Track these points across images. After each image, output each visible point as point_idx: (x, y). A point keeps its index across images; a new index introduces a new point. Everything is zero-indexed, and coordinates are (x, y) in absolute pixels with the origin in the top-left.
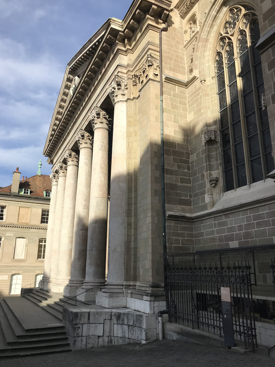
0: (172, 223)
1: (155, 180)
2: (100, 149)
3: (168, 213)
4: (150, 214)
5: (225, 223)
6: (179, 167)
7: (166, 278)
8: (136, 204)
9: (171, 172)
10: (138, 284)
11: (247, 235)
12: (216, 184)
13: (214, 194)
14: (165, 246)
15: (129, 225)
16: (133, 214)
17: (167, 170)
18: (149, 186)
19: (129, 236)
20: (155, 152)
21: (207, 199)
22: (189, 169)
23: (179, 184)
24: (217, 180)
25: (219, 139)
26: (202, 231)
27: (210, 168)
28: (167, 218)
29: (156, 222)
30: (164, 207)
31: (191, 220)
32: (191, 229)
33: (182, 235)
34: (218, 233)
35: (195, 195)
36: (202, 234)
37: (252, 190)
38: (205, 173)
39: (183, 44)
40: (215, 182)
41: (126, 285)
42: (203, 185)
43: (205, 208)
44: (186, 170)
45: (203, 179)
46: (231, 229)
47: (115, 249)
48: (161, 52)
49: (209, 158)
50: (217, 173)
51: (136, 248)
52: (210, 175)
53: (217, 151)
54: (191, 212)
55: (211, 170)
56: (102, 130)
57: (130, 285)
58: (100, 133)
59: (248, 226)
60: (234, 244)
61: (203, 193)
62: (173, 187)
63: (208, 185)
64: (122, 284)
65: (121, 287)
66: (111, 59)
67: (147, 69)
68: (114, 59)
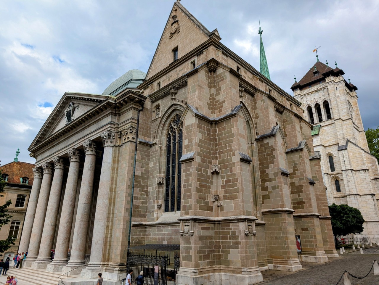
0: (135, 229)
1: (127, 202)
2: (89, 169)
3: (133, 223)
4: (122, 223)
5: (161, 231)
6: (142, 195)
7: (128, 260)
8: (113, 214)
9: (137, 198)
10: (110, 263)
11: (171, 238)
12: (160, 208)
13: (159, 213)
14: (129, 242)
15: (108, 227)
16: (111, 220)
17: (135, 197)
18: (123, 206)
19: (107, 233)
20: (129, 186)
21: (155, 215)
22: (147, 195)
23: (141, 205)
24: (161, 206)
25: (164, 182)
26: (150, 233)
27: (158, 198)
28: (132, 226)
29: (125, 228)
30: (131, 219)
31: (145, 226)
32: (145, 231)
33: (139, 235)
34: (158, 235)
35: (149, 212)
36: (150, 235)
37: (176, 215)
38: (155, 201)
39: (151, 119)
40: (160, 207)
41: (103, 265)
42: (153, 207)
43: (153, 220)
44: (145, 197)
45: (154, 204)
46: (164, 234)
47: (97, 242)
48: (138, 124)
49: (158, 192)
50: (162, 202)
51: (110, 242)
52: (158, 202)
53: (163, 190)
54: (146, 221)
55: (158, 199)
56: (92, 156)
57: (105, 264)
58: (90, 158)
59: (172, 234)
60: (165, 243)
61: (153, 212)
62: (137, 207)
63: (156, 208)
64: (100, 263)
65: (99, 266)
66: (105, 115)
67: (129, 133)
68: (107, 115)
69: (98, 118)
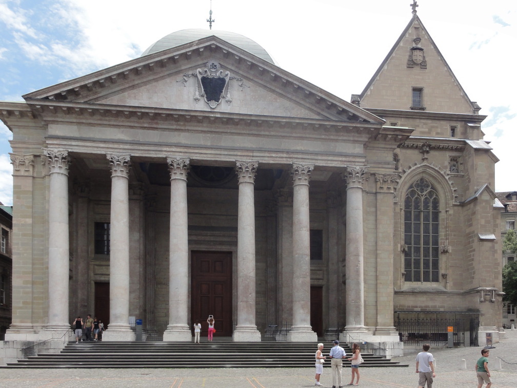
38: (399, 269)
49: (401, 260)
50: (404, 270)
53: (404, 258)
66: (352, 139)
67: (389, 182)
68: (355, 142)
69: (332, 137)
